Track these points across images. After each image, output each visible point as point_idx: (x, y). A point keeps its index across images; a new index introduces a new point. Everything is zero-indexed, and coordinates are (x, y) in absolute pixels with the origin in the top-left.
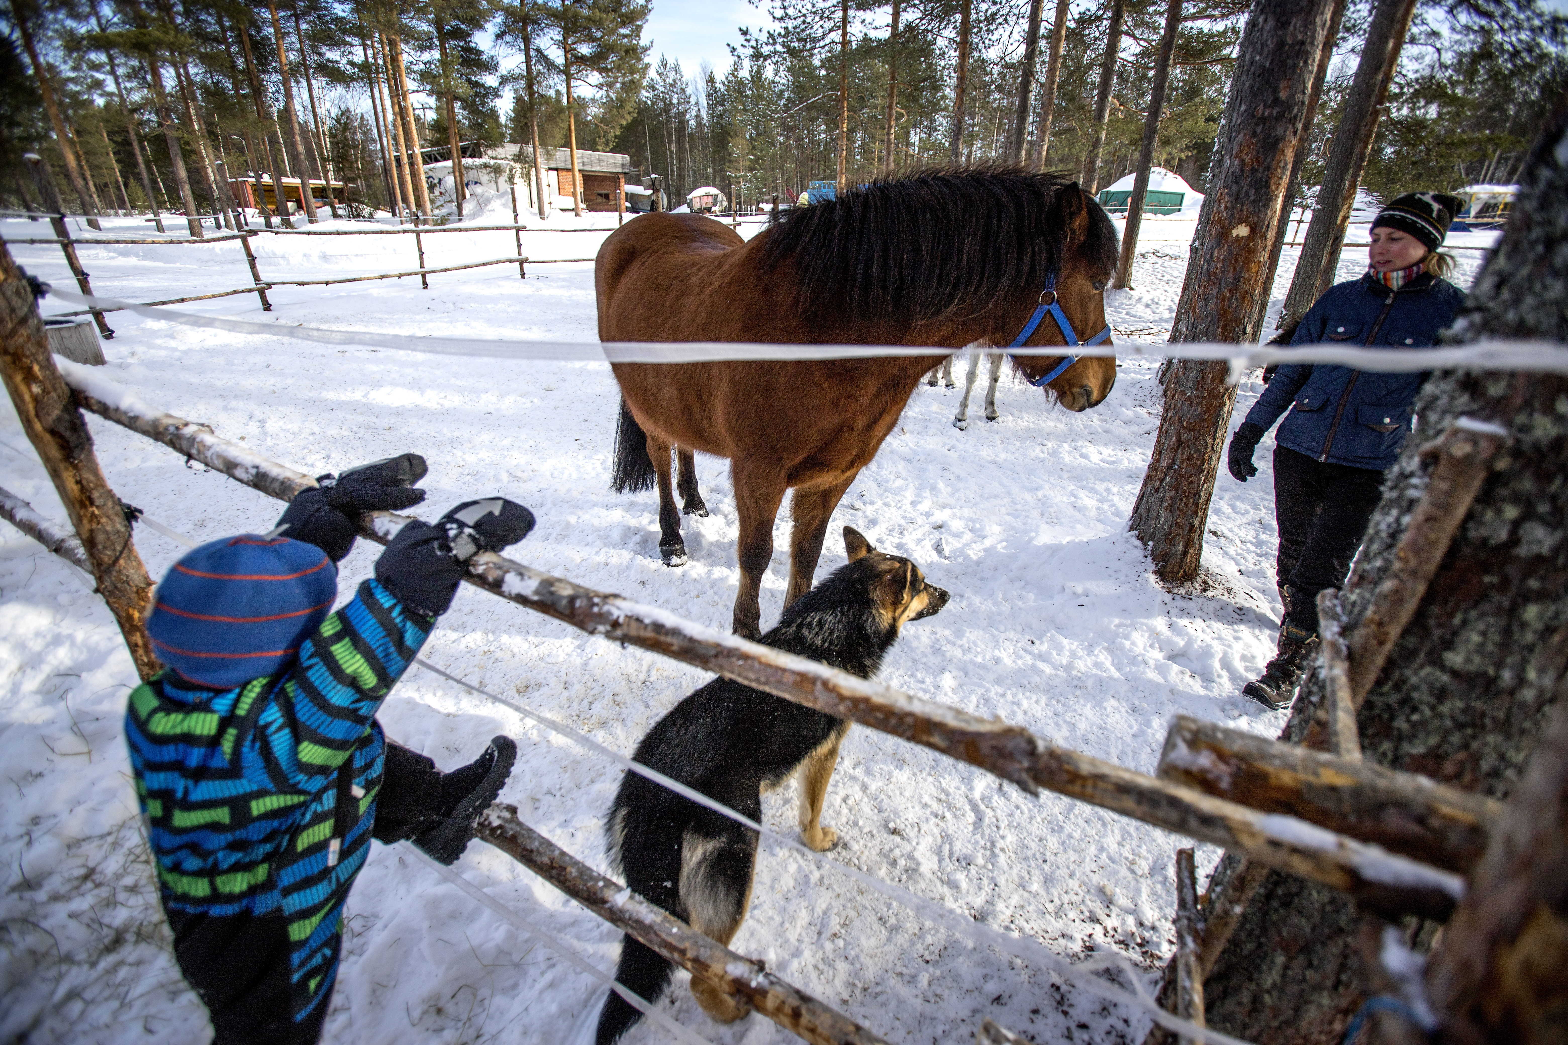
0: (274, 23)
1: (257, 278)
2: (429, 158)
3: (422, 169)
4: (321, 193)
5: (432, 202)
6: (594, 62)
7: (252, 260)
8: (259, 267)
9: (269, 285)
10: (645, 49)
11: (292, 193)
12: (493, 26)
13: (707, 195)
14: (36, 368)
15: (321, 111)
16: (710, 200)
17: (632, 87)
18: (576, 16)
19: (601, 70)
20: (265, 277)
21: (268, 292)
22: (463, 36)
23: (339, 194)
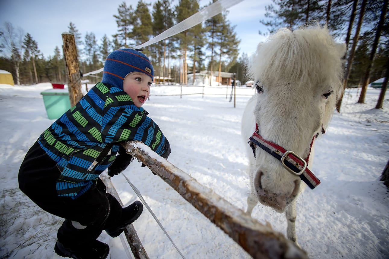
0: (165, 49)
2: (188, 74)
3: (187, 76)
4: (167, 81)
5: (188, 82)
6: (227, 53)
10: (239, 50)
11: (162, 81)
12: (205, 47)
13: (251, 83)
14: (77, 91)
15: (170, 65)
17: (235, 58)
18: (224, 43)
19: (229, 55)
22: (199, 49)
23: (171, 81)
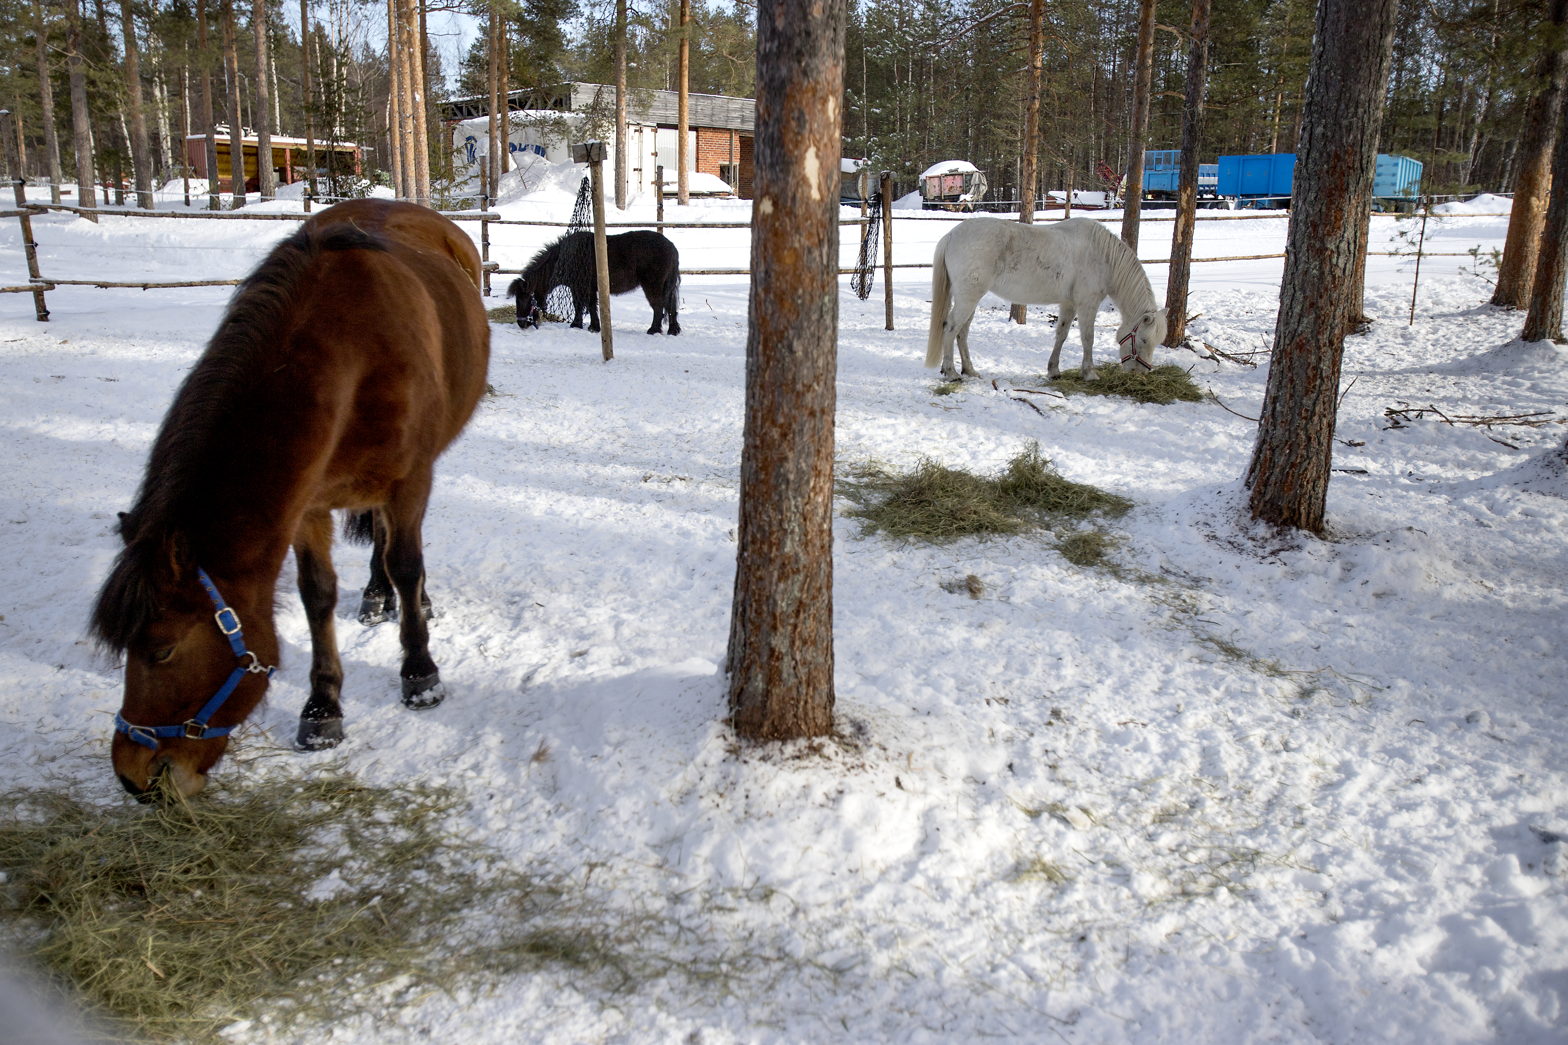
1: (34, 272)
7: (31, 247)
8: (40, 257)
9: (51, 285)
13: (953, 174)
16: (958, 182)
20: (46, 274)
21: (47, 294)
